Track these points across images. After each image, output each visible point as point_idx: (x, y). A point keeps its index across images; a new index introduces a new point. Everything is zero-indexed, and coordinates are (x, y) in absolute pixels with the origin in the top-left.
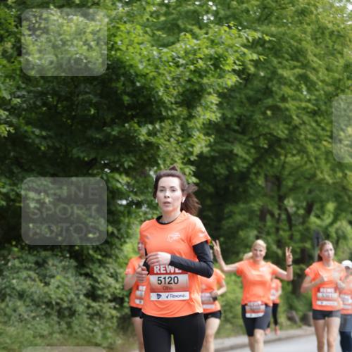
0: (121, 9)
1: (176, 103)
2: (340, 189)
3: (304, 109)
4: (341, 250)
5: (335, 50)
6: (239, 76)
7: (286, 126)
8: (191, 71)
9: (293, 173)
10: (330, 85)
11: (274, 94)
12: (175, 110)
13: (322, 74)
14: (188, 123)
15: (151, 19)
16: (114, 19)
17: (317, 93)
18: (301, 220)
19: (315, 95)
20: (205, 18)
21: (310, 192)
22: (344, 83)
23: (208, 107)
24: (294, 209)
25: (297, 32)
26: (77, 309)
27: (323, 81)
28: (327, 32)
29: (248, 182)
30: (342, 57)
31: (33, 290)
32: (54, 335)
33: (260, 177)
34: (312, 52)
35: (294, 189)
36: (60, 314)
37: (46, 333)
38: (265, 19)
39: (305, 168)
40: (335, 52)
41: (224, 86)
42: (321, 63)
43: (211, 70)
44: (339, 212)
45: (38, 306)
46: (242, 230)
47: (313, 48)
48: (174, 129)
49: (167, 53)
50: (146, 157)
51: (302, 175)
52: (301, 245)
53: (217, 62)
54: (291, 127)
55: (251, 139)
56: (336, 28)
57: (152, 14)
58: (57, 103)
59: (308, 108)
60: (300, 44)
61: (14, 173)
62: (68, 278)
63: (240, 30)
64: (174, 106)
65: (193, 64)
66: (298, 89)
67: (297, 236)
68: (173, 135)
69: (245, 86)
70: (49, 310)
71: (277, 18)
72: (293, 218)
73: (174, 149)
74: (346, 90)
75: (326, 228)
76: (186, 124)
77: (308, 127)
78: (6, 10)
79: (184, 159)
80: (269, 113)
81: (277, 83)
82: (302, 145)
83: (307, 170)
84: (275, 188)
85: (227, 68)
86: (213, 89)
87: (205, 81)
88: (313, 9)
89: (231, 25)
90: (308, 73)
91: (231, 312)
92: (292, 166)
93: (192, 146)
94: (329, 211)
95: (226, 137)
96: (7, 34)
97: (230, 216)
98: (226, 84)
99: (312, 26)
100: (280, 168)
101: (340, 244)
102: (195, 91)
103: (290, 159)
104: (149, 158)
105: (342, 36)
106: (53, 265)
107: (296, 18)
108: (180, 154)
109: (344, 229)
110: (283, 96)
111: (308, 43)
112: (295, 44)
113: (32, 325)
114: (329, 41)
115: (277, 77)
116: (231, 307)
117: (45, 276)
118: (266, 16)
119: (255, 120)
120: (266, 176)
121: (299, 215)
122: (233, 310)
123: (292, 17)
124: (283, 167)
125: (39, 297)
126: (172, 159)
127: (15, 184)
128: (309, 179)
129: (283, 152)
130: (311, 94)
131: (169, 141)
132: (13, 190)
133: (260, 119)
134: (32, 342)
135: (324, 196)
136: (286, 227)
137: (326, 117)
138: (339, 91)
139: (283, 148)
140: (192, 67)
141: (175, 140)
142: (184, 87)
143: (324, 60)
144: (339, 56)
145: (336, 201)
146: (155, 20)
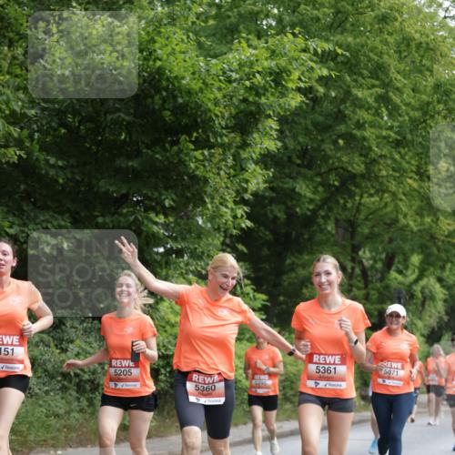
0: (160, 9)
1: (227, 127)
2: (428, 238)
3: (384, 138)
4: (428, 313)
5: (424, 66)
6: (305, 96)
7: (363, 159)
8: (247, 87)
9: (371, 217)
10: (417, 109)
11: (347, 119)
12: (226, 136)
13: (408, 96)
14: (242, 152)
15: (198, 22)
16: (152, 21)
17: (400, 119)
18: (379, 275)
19: (398, 121)
20: (264, 22)
21: (391, 240)
22: (434, 107)
23: (267, 133)
24: (371, 262)
25: (377, 43)
26: (101, 382)
27: (408, 105)
28: (413, 44)
29: (315, 228)
30: (432, 75)
31: (46, 357)
32: (72, 414)
33: (329, 222)
34: (395, 69)
35: (371, 237)
36: (80, 388)
37: (61, 411)
38: (339, 26)
39: (385, 211)
40: (423, 68)
41: (287, 107)
42: (406, 82)
43: (271, 87)
44: (426, 266)
45: (52, 377)
46: (307, 287)
47: (396, 62)
48: (225, 160)
49: (216, 64)
50: (189, 195)
51: (382, 220)
52: (379, 306)
53: (278, 77)
54: (368, 161)
55: (320, 174)
56: (424, 39)
57: (198, 16)
58: (80, 125)
59: (389, 137)
60: (381, 57)
61: (24, 211)
62: (90, 343)
63: (307, 40)
64: (224, 131)
65: (249, 79)
66: (378, 114)
67: (374, 295)
68: (224, 168)
69: (313, 108)
70: (66, 383)
71: (353, 25)
72: (369, 273)
73: (223, 185)
74: (436, 116)
75: (410, 286)
76: (239, 154)
77: (389, 162)
78: (17, 7)
79: (236, 197)
80: (341, 142)
81: (351, 106)
82: (381, 183)
83: (386, 214)
84: (348, 235)
85: (291, 85)
86: (274, 111)
87: (263, 100)
88: (397, 14)
89: (296, 31)
90: (391, 94)
91: (292, 389)
92: (368, 208)
93: (247, 181)
94: (414, 265)
95: (287, 171)
96: (17, 37)
97: (292, 270)
98: (289, 105)
99: (395, 36)
100: (354, 211)
101: (426, 306)
102: (251, 113)
103: (366, 200)
104: (193, 195)
105: (432, 50)
106: (72, 327)
107: (377, 26)
108: (231, 191)
109: (431, 288)
110: (358, 121)
111: (389, 56)
112: (376, 58)
113: (44, 401)
114: (417, 55)
115: (351, 98)
116: (292, 382)
117: (61, 340)
118: (339, 23)
119: (324, 150)
120: (337, 221)
121: (376, 270)
122: (294, 386)
123: (371, 24)
124: (358, 210)
125: (53, 366)
126: (221, 197)
127: (25, 225)
128: (390, 225)
129: (357, 190)
130: (394, 121)
131: (219, 174)
132: (23, 232)
133: (331, 150)
134: (44, 422)
135: (407, 247)
136: (361, 285)
137: (412, 148)
138: (428, 117)
139: (357, 186)
140: (247, 83)
141: (226, 173)
142: (237, 107)
143: (409, 78)
144: (428, 73)
145: (422, 252)
146: (202, 24)
